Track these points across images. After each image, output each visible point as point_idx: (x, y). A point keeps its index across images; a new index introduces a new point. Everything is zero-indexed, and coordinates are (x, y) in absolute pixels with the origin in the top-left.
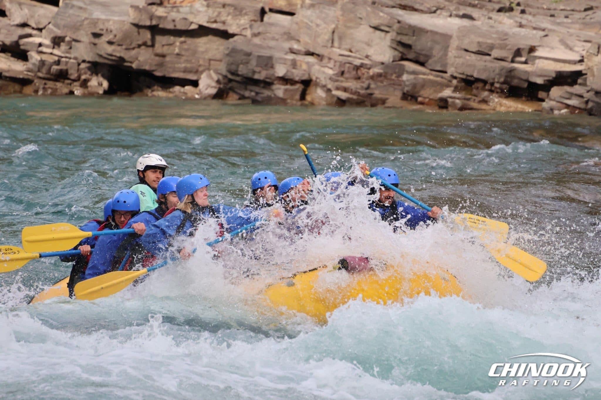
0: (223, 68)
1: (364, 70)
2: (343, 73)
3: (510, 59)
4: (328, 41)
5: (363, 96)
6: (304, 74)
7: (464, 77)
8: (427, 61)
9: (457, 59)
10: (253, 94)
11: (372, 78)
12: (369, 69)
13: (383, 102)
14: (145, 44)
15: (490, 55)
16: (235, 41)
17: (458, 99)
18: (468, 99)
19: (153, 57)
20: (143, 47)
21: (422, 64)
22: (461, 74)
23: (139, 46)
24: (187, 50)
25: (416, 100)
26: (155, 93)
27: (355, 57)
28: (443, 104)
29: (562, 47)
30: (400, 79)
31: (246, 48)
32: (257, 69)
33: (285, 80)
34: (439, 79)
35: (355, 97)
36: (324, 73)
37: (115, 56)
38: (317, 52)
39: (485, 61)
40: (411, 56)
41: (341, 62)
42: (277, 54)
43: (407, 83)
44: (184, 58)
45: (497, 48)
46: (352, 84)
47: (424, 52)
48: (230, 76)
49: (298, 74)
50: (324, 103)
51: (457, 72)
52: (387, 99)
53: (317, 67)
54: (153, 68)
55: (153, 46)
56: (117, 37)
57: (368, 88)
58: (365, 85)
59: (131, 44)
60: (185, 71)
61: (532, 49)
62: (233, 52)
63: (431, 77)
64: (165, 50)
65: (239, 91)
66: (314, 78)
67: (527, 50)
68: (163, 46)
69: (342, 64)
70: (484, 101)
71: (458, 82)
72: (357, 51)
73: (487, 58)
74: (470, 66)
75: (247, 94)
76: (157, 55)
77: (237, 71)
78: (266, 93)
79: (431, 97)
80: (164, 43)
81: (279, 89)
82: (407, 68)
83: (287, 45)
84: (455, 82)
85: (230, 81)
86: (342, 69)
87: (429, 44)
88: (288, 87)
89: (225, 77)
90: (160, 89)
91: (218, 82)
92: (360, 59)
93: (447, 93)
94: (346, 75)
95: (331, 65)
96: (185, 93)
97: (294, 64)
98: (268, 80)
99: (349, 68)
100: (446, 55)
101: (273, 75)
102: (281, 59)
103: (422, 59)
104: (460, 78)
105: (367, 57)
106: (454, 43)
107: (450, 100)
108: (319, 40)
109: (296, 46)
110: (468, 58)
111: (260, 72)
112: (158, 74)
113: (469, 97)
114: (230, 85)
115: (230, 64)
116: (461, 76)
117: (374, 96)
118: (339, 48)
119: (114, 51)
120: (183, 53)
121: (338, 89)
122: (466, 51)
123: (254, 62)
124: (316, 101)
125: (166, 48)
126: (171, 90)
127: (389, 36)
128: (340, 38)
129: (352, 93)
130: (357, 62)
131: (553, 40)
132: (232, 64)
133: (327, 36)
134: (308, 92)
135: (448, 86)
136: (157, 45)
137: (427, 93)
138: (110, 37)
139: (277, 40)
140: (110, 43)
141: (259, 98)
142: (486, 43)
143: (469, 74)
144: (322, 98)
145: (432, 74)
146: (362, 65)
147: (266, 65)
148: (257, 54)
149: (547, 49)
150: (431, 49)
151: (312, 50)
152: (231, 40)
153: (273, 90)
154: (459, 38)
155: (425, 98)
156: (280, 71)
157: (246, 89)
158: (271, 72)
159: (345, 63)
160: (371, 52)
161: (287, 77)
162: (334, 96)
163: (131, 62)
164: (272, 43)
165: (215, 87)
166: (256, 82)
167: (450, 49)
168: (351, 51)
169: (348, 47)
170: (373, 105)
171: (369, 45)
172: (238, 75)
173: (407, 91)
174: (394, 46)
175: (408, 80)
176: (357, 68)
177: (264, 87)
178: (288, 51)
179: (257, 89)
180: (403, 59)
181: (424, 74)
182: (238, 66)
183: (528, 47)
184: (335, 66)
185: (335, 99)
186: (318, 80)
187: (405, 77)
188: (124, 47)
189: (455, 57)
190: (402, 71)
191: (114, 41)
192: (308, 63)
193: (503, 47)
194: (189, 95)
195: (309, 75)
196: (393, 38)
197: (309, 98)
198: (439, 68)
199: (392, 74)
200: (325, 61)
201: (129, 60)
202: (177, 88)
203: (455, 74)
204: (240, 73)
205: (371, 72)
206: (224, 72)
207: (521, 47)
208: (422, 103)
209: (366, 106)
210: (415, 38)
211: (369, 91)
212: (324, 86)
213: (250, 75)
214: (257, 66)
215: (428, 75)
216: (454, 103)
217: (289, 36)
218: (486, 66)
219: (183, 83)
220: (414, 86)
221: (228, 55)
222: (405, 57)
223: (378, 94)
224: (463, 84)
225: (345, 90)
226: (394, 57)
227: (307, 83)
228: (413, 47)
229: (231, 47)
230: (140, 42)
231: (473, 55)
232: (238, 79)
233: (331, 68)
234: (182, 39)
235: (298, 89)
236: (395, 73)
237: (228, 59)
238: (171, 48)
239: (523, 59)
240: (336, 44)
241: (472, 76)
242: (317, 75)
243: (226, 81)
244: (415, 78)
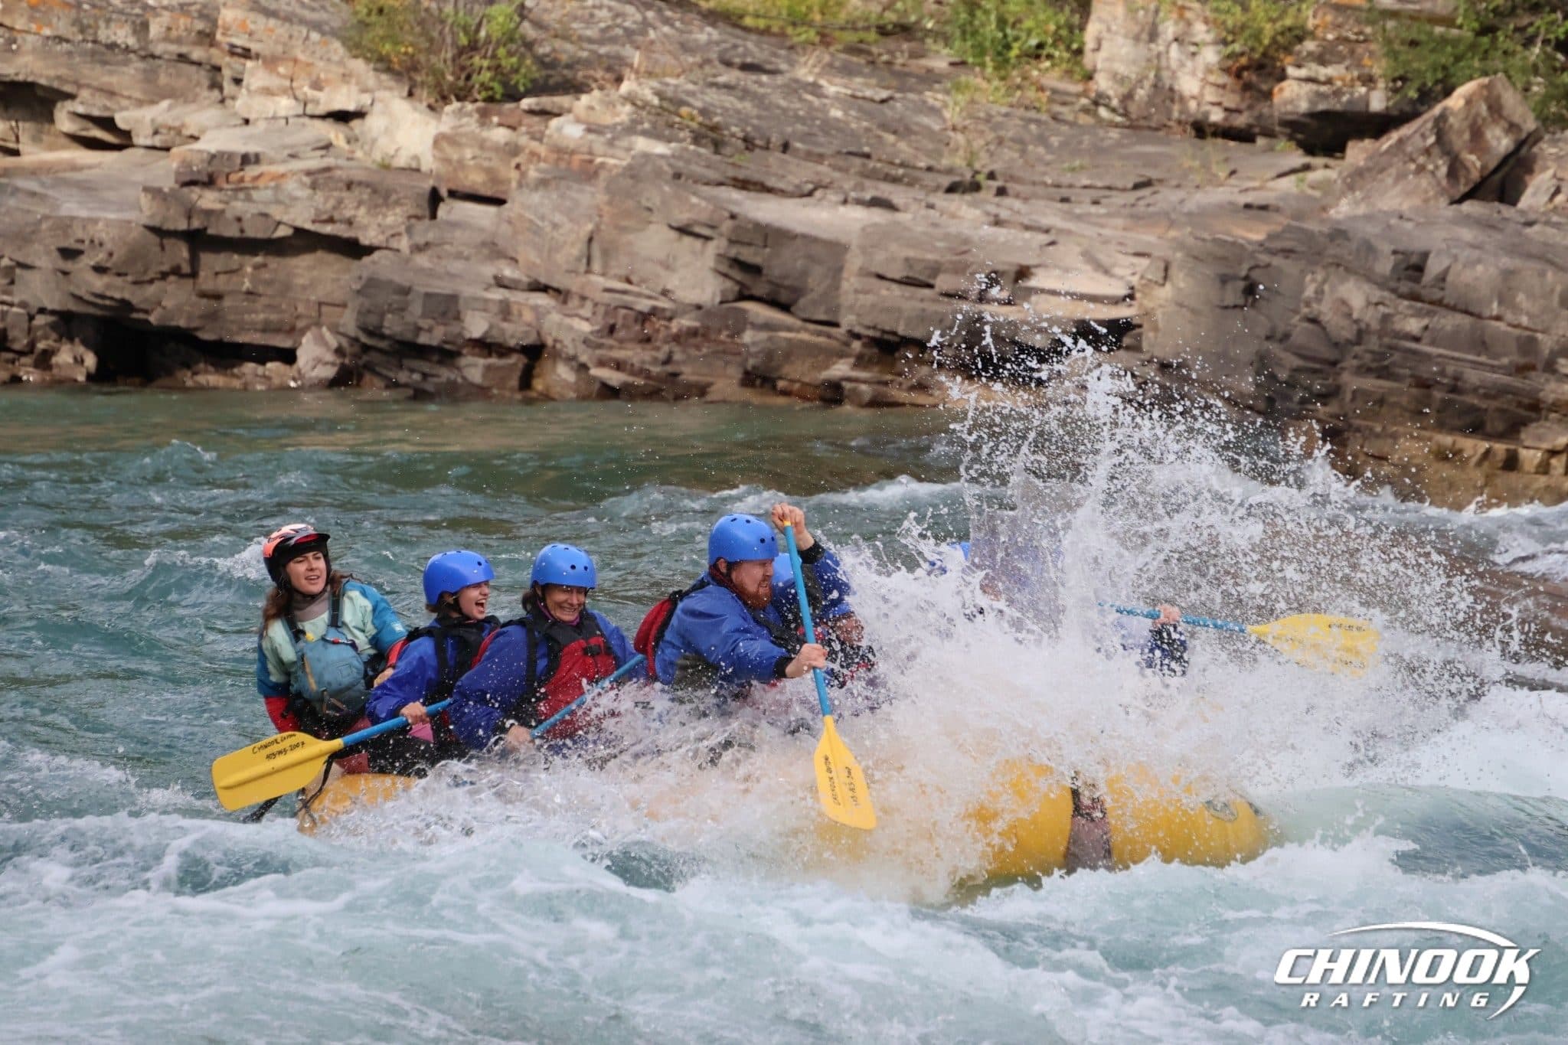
0: (349, 321)
1: (660, 323)
2: (612, 329)
3: (973, 295)
4: (579, 259)
5: (658, 378)
6: (526, 333)
7: (877, 334)
8: (795, 301)
9: (861, 296)
10: (416, 377)
11: (676, 338)
12: (670, 319)
13: (702, 390)
14: (176, 271)
15: (930, 286)
16: (374, 263)
17: (865, 382)
18: (886, 383)
19: (194, 298)
20: (172, 278)
21: (785, 308)
22: (869, 328)
23: (164, 276)
24: (269, 283)
25: (774, 387)
26: (202, 379)
27: (639, 295)
28: (833, 394)
29: (1088, 268)
30: (737, 340)
31: (400, 278)
32: (425, 323)
33: (485, 346)
34: (821, 340)
35: (639, 381)
36: (571, 328)
37: (112, 298)
38: (555, 285)
39: (922, 300)
40: (761, 289)
41: (608, 305)
42: (467, 291)
43: (753, 349)
44: (264, 301)
45: (946, 271)
46: (634, 354)
47: (787, 283)
48: (364, 339)
49: (514, 333)
50: (572, 395)
51: (860, 324)
52: (709, 385)
53: (555, 317)
54: (194, 324)
55: (194, 275)
56: (115, 258)
57: (668, 361)
58: (661, 355)
59: (145, 272)
60: (267, 328)
61: (1023, 273)
62: (371, 285)
63: (804, 336)
64: (222, 284)
65: (385, 372)
66: (549, 342)
67: (1012, 276)
68: (217, 274)
69: (611, 310)
70: (922, 387)
71: (864, 345)
72: (643, 281)
73: (926, 292)
74: (888, 310)
75: (403, 377)
76: (203, 295)
77: (381, 327)
78: (445, 374)
79: (807, 379)
80: (218, 269)
81: (475, 365)
82: (751, 318)
83: (489, 270)
84: (857, 345)
85: (366, 348)
86: (612, 321)
87: (799, 264)
88: (493, 360)
89: (355, 340)
90: (211, 368)
91: (339, 351)
92: (650, 297)
93: (841, 369)
94: (621, 334)
95: (586, 312)
96: (268, 378)
97: (505, 311)
98: (447, 347)
99: (625, 317)
100: (837, 288)
101: (460, 335)
102: (476, 299)
103: (784, 296)
104: (868, 337)
105: (665, 293)
106: (854, 262)
107: (847, 385)
108: (560, 258)
109: (508, 272)
110: (884, 292)
111: (430, 330)
112: (206, 336)
113: (889, 377)
114: (365, 358)
115: (362, 313)
116: (871, 333)
117: (682, 377)
118: (603, 275)
119: (108, 286)
120: (261, 289)
121: (602, 363)
122: (881, 277)
123: (416, 308)
124: (556, 391)
125: (222, 278)
126: (236, 370)
127: (712, 249)
128: (606, 253)
129: (633, 373)
130: (644, 305)
131: (1069, 252)
132: (369, 312)
133: (576, 250)
134: (536, 371)
135: (841, 355)
136: (202, 274)
137: (798, 371)
138: (100, 257)
139: (467, 259)
140: (99, 269)
141: (429, 387)
142: (923, 260)
143: (887, 328)
144: (566, 384)
145: (806, 330)
146: (654, 312)
147: (444, 314)
148: (423, 290)
149: (1057, 272)
150: (805, 273)
151: (543, 280)
152: (366, 260)
153: (459, 369)
154: (864, 250)
155: (792, 381)
156: (476, 326)
157: (401, 367)
158: (454, 329)
159: (616, 308)
160: (672, 282)
161: (488, 340)
162: (595, 378)
163: (146, 312)
164: (457, 266)
165: (333, 364)
166: (423, 352)
167: (845, 275)
168: (629, 281)
169: (623, 272)
170: (678, 398)
171: (667, 266)
172: (383, 337)
173: (754, 367)
174: (724, 268)
175: (754, 343)
176: (644, 317)
177: (440, 362)
178: (492, 282)
179: (426, 367)
180: (742, 297)
181: (789, 329)
182: (382, 315)
183: (1014, 269)
184: (594, 313)
185: (597, 386)
186: (558, 346)
187: (748, 336)
188: (130, 278)
189: (856, 291)
190: (742, 323)
191: (108, 265)
192: (535, 308)
193: (960, 269)
194: (276, 381)
195: (539, 334)
196: (722, 251)
197: (538, 385)
198: (822, 317)
199: (720, 332)
200: (574, 302)
201: (143, 306)
202: (249, 367)
203: (857, 329)
204: (387, 332)
205: (674, 327)
206: (352, 329)
207: (1000, 267)
208: (785, 393)
209: (663, 399)
210: (768, 250)
211: (669, 368)
212: (574, 358)
213: (409, 336)
214: (424, 316)
215: (798, 331)
216: (854, 390)
217: (494, 250)
218: (923, 310)
219: (263, 354)
220: (770, 355)
221: (358, 292)
222: (746, 293)
223: (689, 374)
224: (875, 350)
225: (619, 366)
226: (723, 292)
227: (535, 353)
228: (765, 271)
229: (365, 275)
230: (166, 268)
231: (894, 286)
232: (383, 344)
233: (587, 320)
234: (259, 259)
235: (515, 364)
236: (727, 327)
237: (361, 299)
238: (235, 278)
239: (1005, 295)
240: (596, 266)
241: (894, 333)
242: (554, 334)
243: (356, 349)
244: (770, 339)
